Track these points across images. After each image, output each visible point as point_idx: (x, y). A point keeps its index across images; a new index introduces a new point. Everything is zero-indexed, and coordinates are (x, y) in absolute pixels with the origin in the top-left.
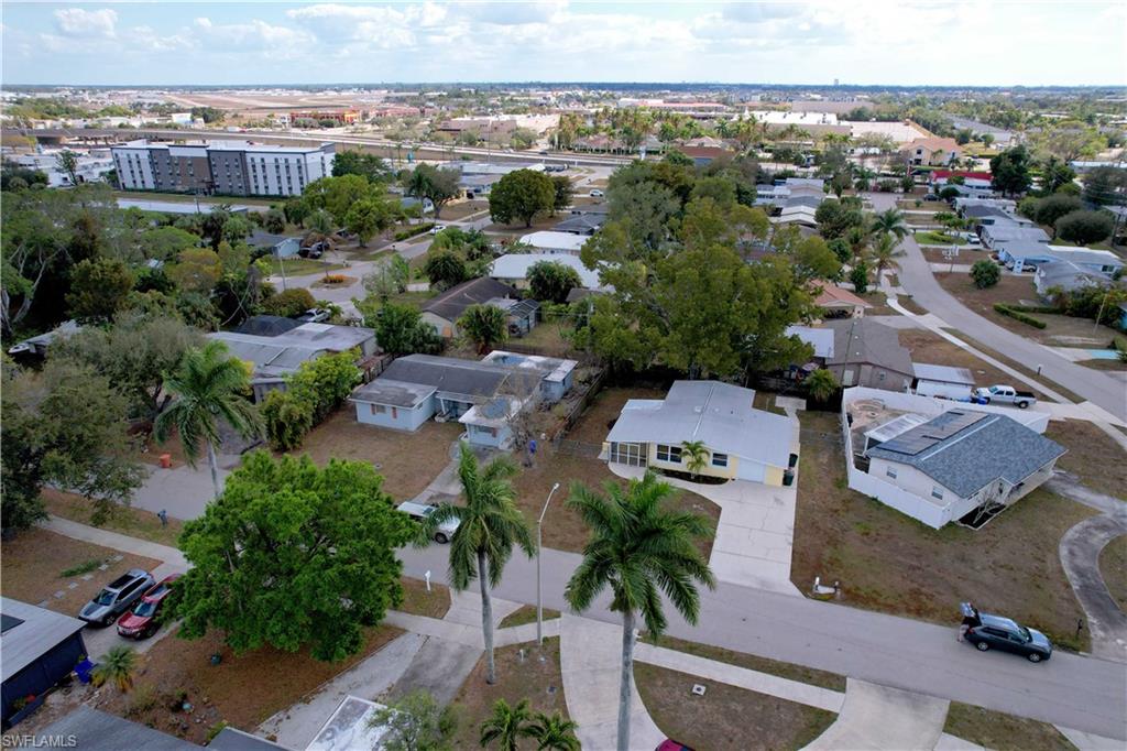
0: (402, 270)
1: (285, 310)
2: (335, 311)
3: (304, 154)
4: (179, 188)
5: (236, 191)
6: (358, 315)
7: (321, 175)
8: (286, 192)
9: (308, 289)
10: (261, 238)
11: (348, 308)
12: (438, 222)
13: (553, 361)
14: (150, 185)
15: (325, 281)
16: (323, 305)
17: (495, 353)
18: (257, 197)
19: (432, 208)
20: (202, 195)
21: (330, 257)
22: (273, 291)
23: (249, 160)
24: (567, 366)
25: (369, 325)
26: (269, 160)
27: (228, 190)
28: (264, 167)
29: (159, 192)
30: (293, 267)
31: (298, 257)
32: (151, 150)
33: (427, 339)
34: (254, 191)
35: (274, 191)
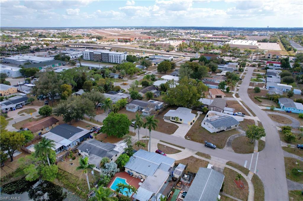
0: (137, 83)
1: (116, 90)
2: (124, 91)
3: (121, 55)
4: (95, 60)
5: (106, 61)
6: (128, 92)
7: (124, 59)
8: (116, 62)
9: (120, 86)
10: (112, 74)
11: (126, 90)
12: (146, 71)
13: (160, 102)
14: (89, 59)
15: (123, 84)
16: (122, 89)
17: (150, 100)
18: (110, 63)
19: (146, 68)
20: (99, 62)
21: (124, 79)
22: (114, 86)
23: (109, 55)
24: (162, 103)
25: (130, 94)
26: (113, 55)
27: (104, 61)
28: (112, 57)
29: (91, 61)
30: (117, 81)
31: (118, 78)
32: (90, 52)
33: (139, 97)
34: (110, 62)
35: (114, 62)
